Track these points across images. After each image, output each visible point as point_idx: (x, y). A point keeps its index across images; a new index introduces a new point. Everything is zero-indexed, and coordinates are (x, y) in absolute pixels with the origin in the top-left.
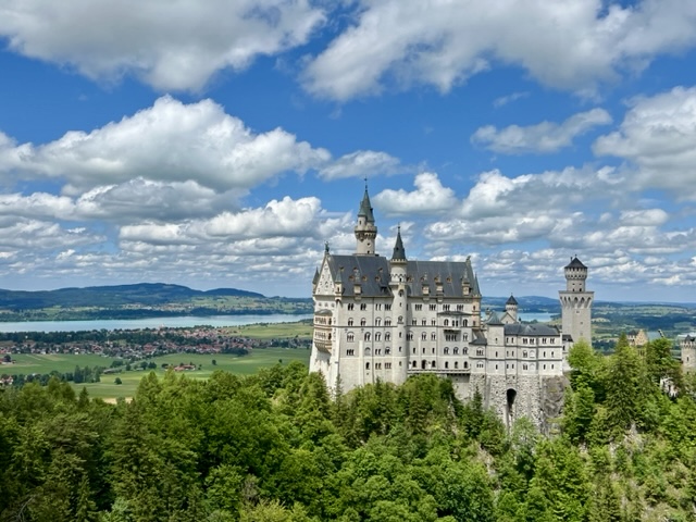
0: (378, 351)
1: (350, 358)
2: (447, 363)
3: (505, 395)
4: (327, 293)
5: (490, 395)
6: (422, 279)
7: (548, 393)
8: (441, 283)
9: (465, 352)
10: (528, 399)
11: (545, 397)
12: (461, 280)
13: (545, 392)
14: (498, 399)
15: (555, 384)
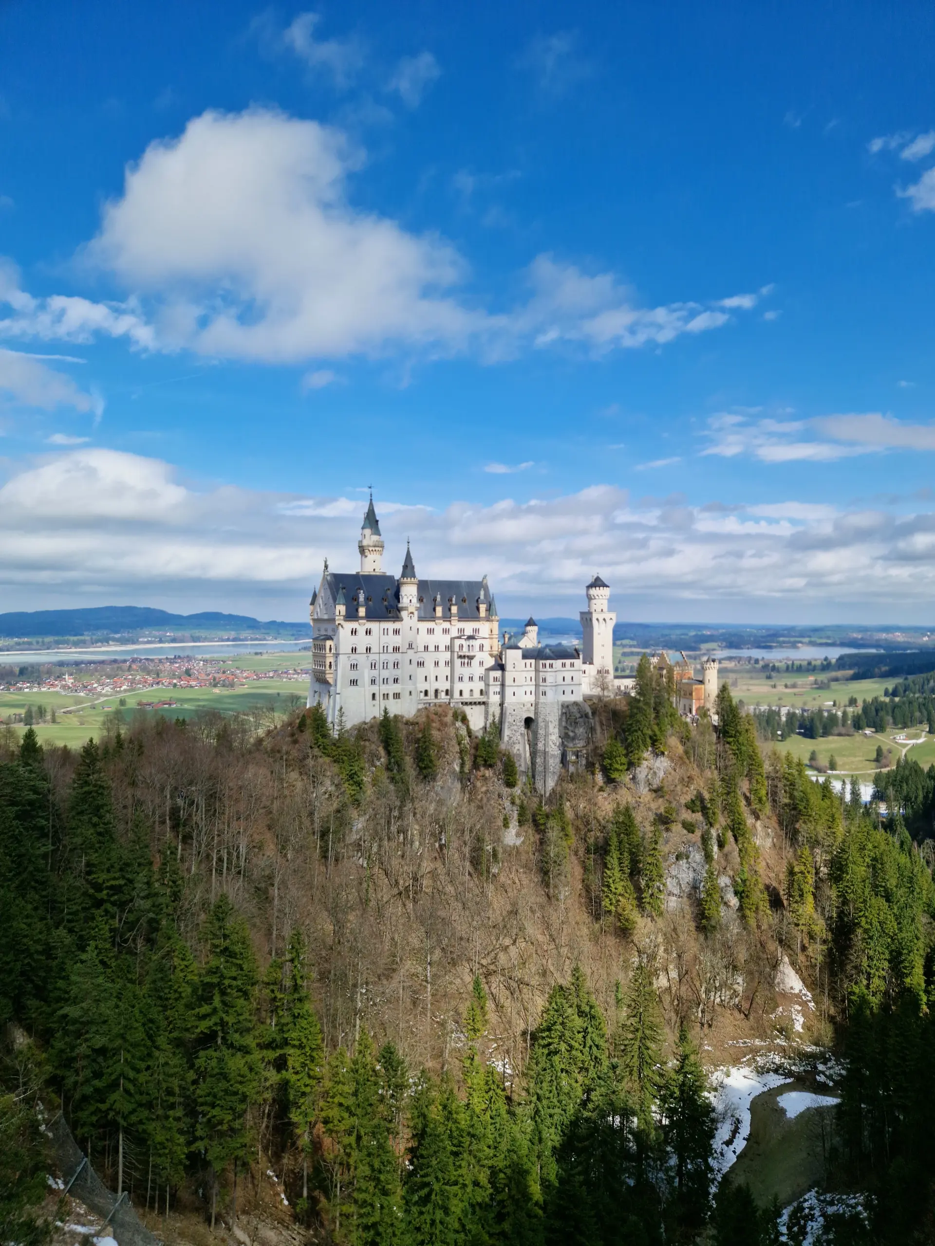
0: (385, 681)
1: (354, 688)
2: (461, 692)
3: (523, 723)
4: (326, 617)
5: (507, 724)
6: (435, 600)
7: (567, 720)
8: (456, 604)
9: (481, 678)
10: (547, 727)
11: (564, 724)
12: (477, 601)
13: (564, 719)
14: (515, 727)
15: (574, 710)
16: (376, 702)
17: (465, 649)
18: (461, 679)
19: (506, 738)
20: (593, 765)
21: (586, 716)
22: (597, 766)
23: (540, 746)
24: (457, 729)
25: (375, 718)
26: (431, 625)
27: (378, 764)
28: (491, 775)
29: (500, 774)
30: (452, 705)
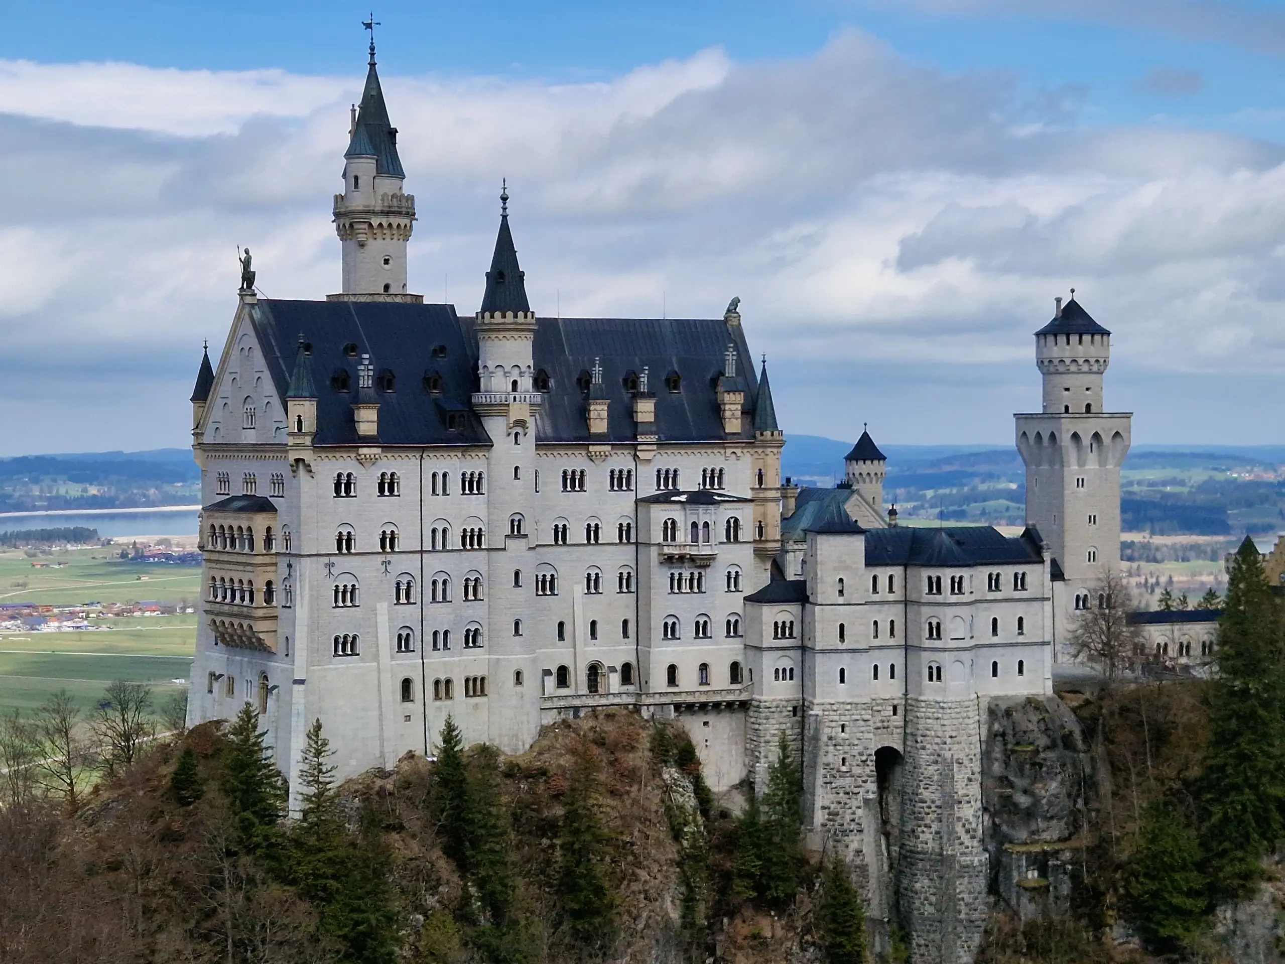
1: (346, 664)
3: (870, 769)
5: (821, 771)
6: (584, 381)
7: (1008, 755)
8: (650, 395)
9: (733, 629)
10: (947, 778)
11: (997, 768)
12: (714, 382)
13: (997, 753)
14: (848, 781)
15: (1030, 723)
16: (414, 708)
17: (682, 536)
18: (670, 631)
19: (820, 817)
20: (1098, 895)
21: (1067, 741)
22: (1109, 899)
23: (927, 839)
24: (667, 789)
25: (411, 756)
26: (574, 461)
27: (431, 901)
28: (779, 933)
29: (807, 930)
30: (645, 714)
